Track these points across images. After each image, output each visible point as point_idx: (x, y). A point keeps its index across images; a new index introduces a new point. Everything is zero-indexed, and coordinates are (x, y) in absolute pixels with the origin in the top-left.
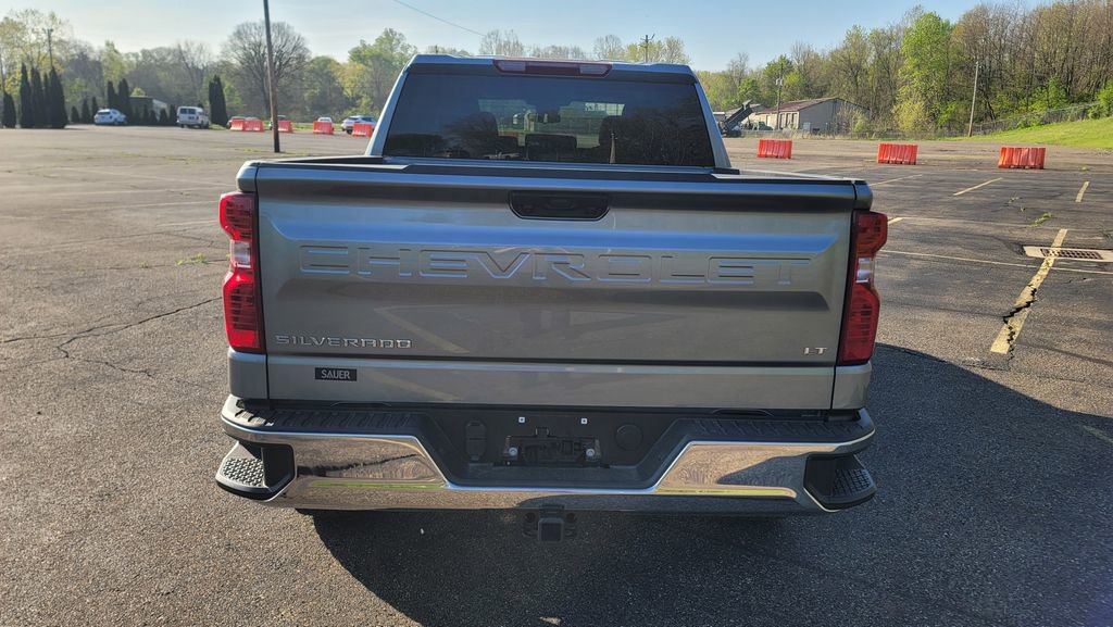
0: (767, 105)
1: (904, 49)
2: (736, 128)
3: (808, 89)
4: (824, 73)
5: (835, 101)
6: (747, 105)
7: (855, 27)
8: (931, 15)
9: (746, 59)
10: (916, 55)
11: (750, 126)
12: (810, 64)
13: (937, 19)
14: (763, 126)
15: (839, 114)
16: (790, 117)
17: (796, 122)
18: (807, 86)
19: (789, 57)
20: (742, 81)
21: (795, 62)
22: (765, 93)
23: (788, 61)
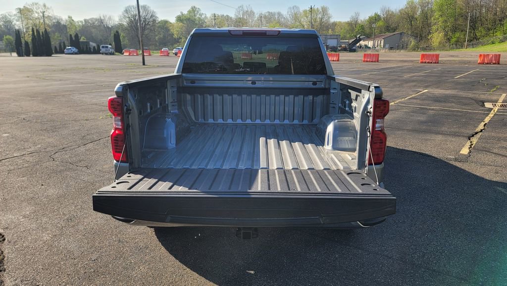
0: (368, 37)
1: (435, 7)
2: (354, 48)
3: (388, 29)
4: (396, 20)
5: (401, 34)
6: (359, 37)
9: (359, 15)
10: (440, 10)
11: (360, 47)
12: (390, 16)
14: (366, 46)
15: (403, 40)
16: (379, 42)
17: (382, 44)
18: (388, 27)
19: (379, 13)
20: (357, 26)
21: (382, 15)
22: (368, 31)
23: (379, 16)
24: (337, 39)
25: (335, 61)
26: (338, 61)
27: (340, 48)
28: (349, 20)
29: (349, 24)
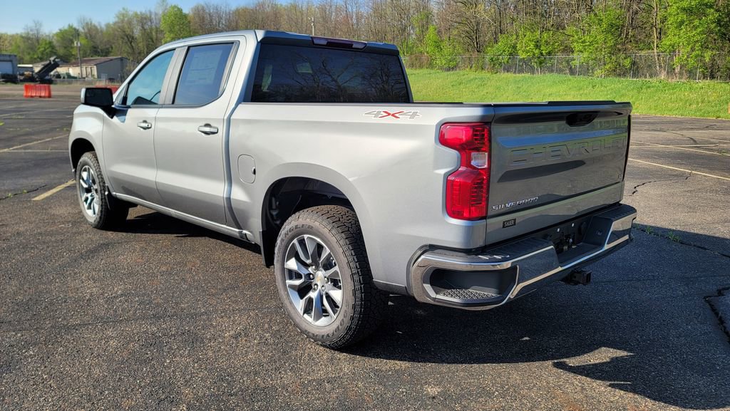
0: (66, 60)
1: (163, 26)
2: (47, 77)
3: (95, 51)
4: (106, 39)
5: (121, 59)
6: (54, 61)
7: (124, 9)
8: (175, 7)
9: (41, 25)
10: (171, 31)
11: (58, 76)
12: (92, 32)
13: (180, 10)
14: (69, 76)
15: (127, 68)
16: (89, 70)
17: (95, 73)
18: (95, 48)
19: (76, 25)
20: (40, 42)
21: (81, 30)
22: (61, 51)
23: (75, 29)
24: (11, 61)
25: (44, 97)
26: (50, 96)
27: (22, 78)
28: (23, 31)
29: (26, 39)
